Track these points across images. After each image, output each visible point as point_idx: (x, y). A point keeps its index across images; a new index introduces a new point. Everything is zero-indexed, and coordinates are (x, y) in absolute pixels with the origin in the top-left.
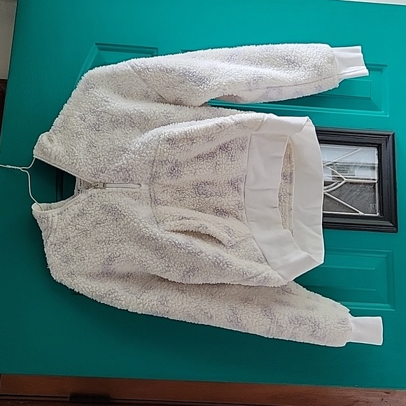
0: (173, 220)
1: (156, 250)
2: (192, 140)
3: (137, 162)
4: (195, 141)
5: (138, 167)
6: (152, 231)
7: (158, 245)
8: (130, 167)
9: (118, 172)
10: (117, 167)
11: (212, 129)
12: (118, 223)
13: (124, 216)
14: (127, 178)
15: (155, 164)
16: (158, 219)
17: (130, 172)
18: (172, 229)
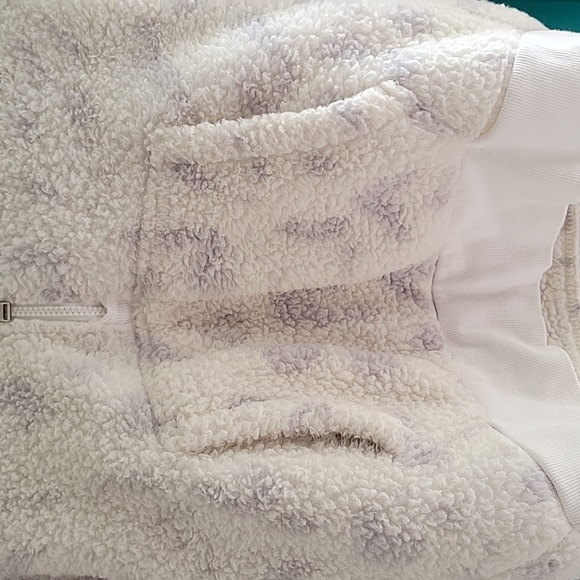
0: (209, 409)
1: (160, 521)
2: (259, 167)
3: (81, 236)
4: (268, 170)
5: (88, 252)
6: (138, 461)
7: (163, 505)
8: (61, 251)
9: (24, 266)
10: (21, 250)
11: (328, 131)
12: (33, 439)
13: (53, 413)
14: (58, 287)
15: (144, 244)
16: (158, 412)
17: (63, 269)
18: (205, 443)
